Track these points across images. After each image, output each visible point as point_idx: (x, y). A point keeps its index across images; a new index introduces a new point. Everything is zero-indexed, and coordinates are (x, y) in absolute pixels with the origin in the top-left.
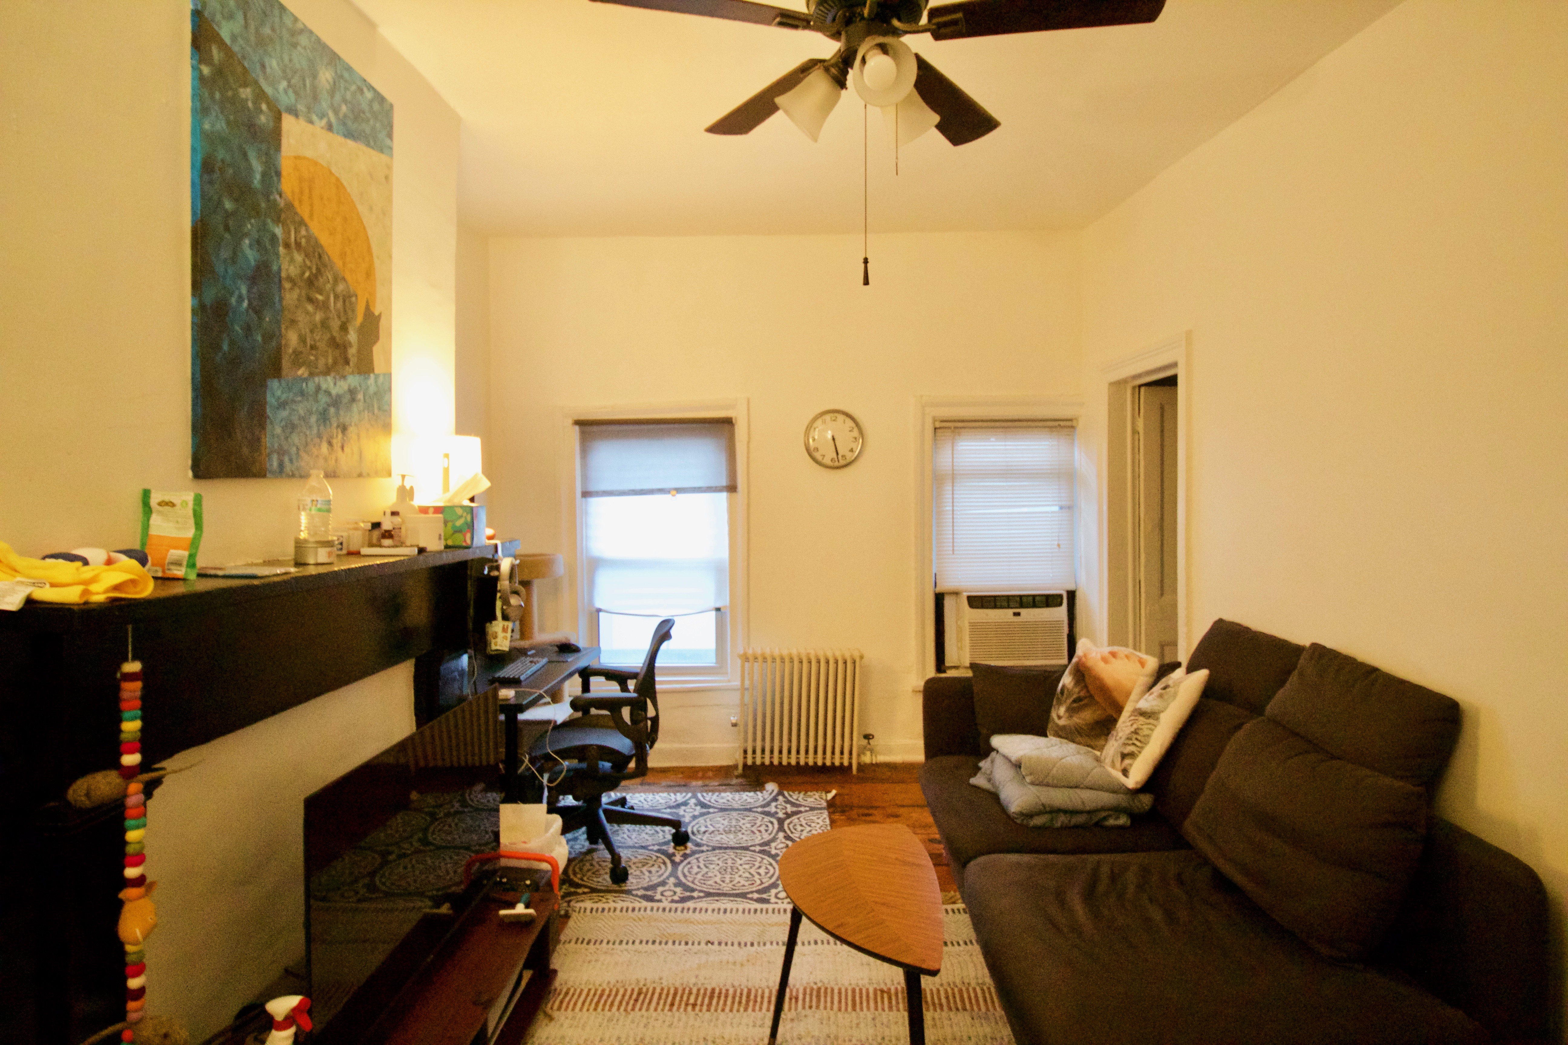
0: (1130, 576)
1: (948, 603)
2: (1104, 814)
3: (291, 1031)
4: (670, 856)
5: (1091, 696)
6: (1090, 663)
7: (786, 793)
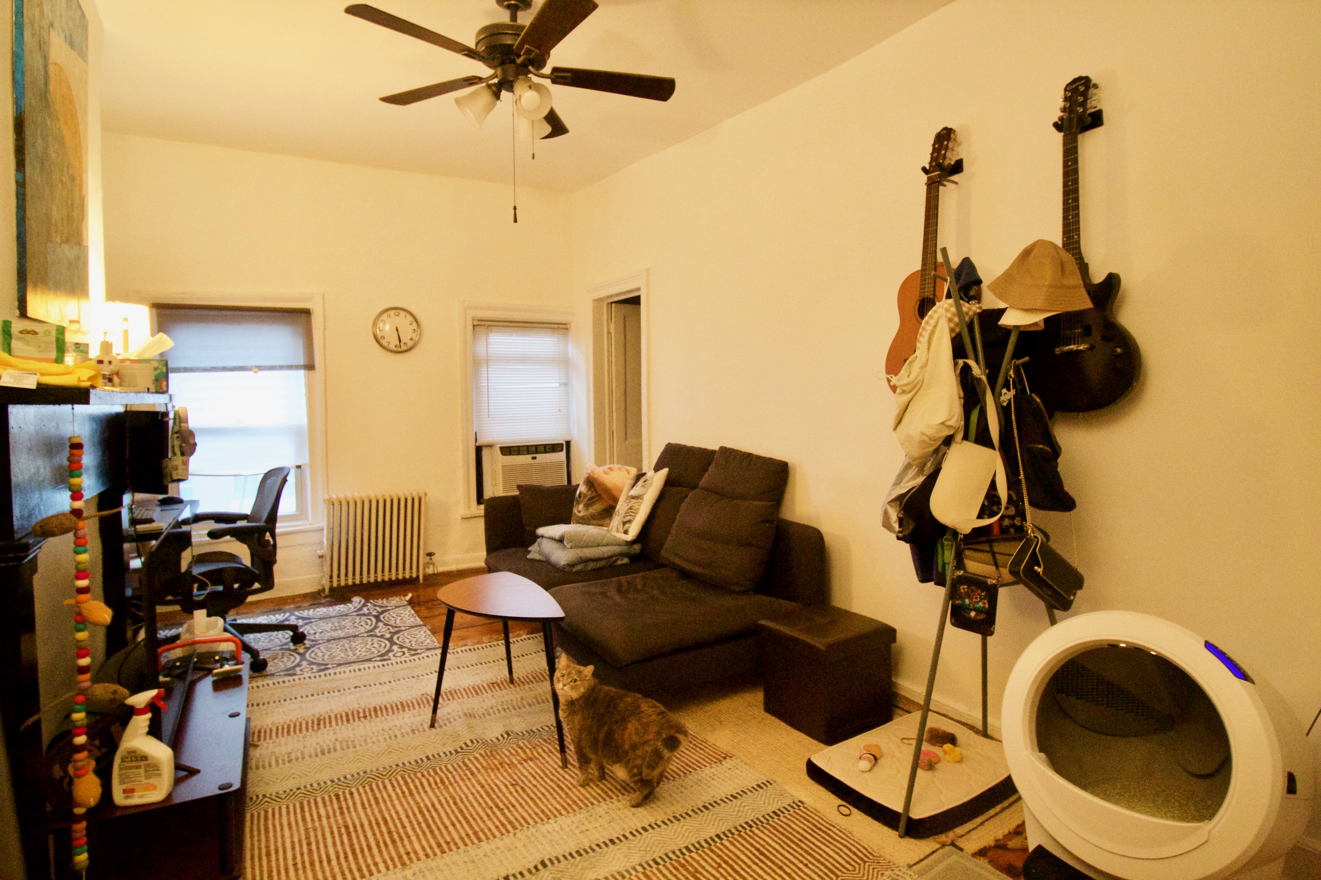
0: (607, 427)
1: (485, 453)
2: (615, 558)
3: (149, 715)
4: (295, 651)
5: (600, 495)
6: (596, 476)
7: (371, 601)
